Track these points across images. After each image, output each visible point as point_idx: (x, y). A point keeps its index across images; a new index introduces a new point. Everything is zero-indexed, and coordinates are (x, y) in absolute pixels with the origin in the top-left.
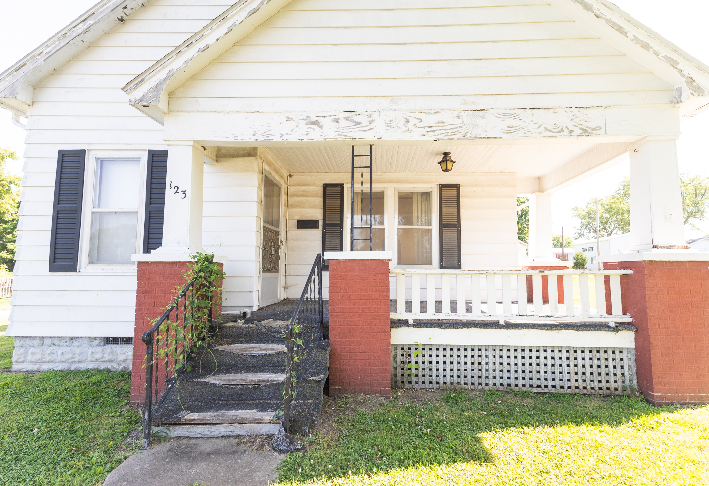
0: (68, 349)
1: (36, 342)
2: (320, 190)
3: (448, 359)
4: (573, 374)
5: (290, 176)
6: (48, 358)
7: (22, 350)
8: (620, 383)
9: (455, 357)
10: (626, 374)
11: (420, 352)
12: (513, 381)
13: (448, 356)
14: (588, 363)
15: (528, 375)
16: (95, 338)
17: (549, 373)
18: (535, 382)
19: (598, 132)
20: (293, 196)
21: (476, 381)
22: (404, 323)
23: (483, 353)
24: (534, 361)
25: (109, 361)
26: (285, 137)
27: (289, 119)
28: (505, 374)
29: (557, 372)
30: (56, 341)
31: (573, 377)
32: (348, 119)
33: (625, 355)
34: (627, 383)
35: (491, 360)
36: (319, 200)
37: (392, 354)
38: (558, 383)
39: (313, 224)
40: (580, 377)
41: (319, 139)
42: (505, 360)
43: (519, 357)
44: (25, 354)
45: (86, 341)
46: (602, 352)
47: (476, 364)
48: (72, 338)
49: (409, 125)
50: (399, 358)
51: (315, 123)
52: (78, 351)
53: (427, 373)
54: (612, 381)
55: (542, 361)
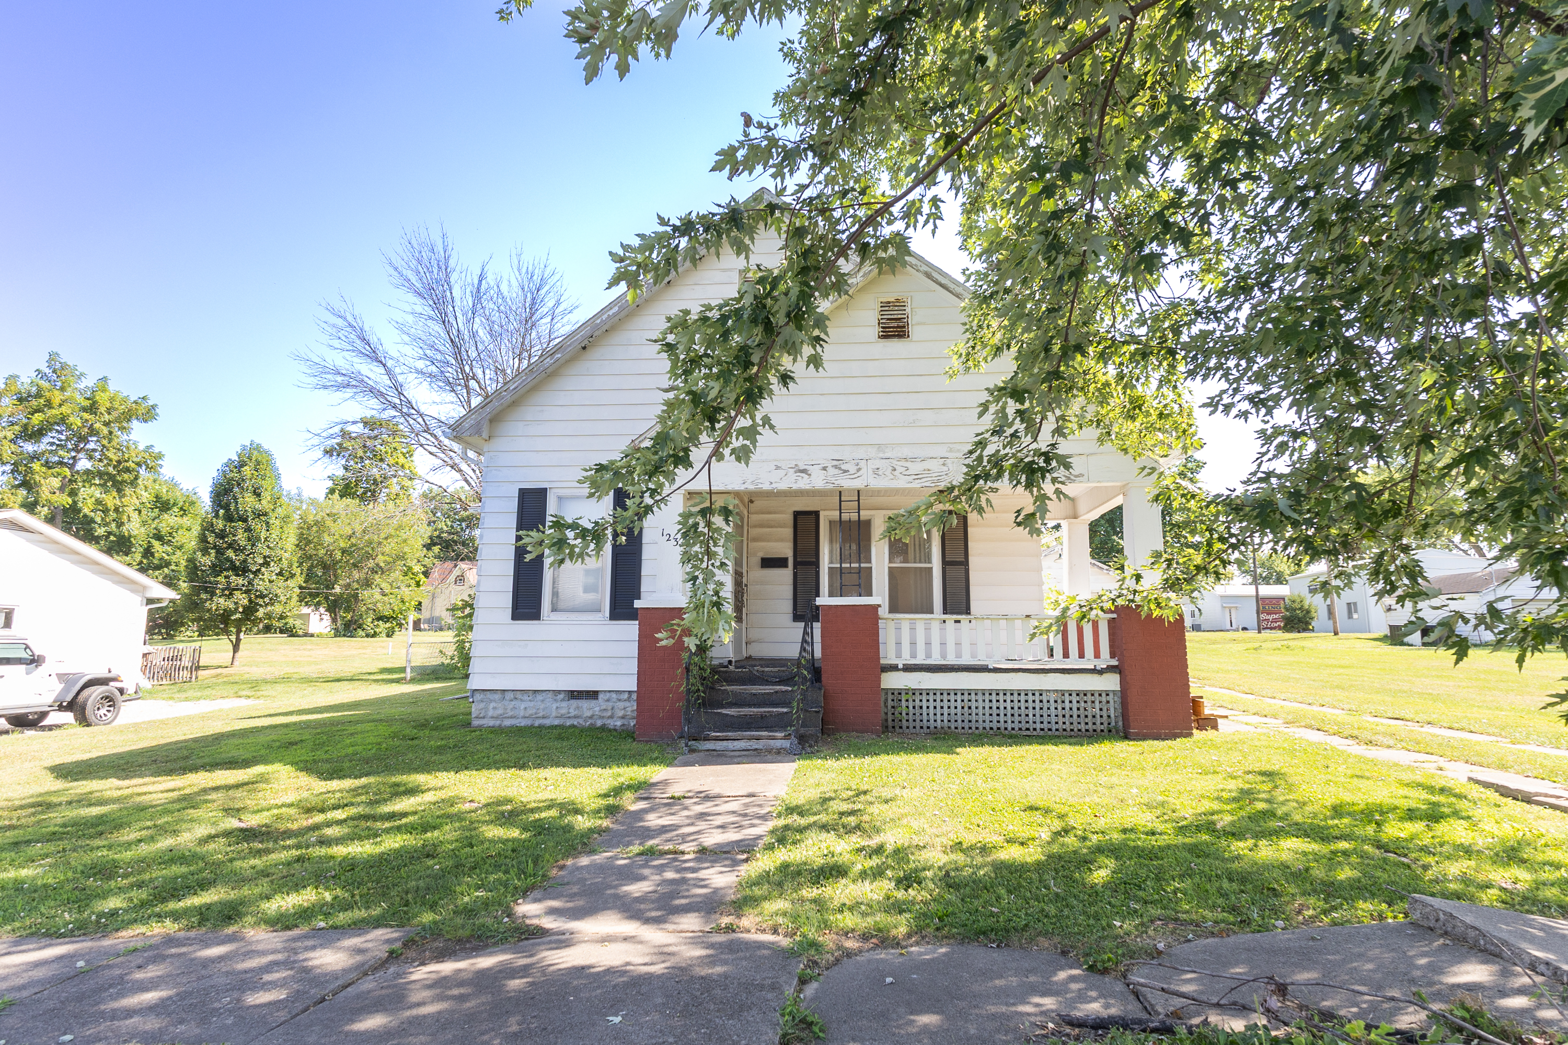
0: (532, 704)
1: (497, 696)
2: (789, 518)
3: (938, 704)
4: (1060, 717)
5: (752, 502)
6: (511, 714)
7: (482, 705)
8: (1106, 724)
9: (945, 701)
10: (1112, 716)
11: (910, 696)
12: (1002, 725)
13: (938, 700)
14: (1075, 706)
15: (1017, 718)
16: (559, 692)
17: (1038, 716)
18: (1024, 726)
19: (1081, 479)
20: (755, 526)
21: (966, 725)
22: (894, 668)
23: (973, 697)
24: (1023, 705)
25: (575, 717)
26: (774, 486)
27: (778, 468)
28: (995, 718)
29: (1045, 715)
30: (519, 695)
31: (1061, 720)
32: (836, 467)
33: (1110, 698)
34: (1113, 724)
35: (981, 704)
36: (788, 532)
37: (883, 699)
38: (1045, 726)
39: (779, 563)
40: (1067, 720)
41: (808, 487)
42: (994, 704)
43: (1008, 701)
44: (486, 709)
45: (550, 695)
46: (1089, 695)
47: (966, 709)
48: (535, 692)
49: (896, 473)
50: (890, 703)
51: (804, 471)
52: (542, 706)
53: (918, 718)
54: (1098, 723)
55: (1031, 705)
